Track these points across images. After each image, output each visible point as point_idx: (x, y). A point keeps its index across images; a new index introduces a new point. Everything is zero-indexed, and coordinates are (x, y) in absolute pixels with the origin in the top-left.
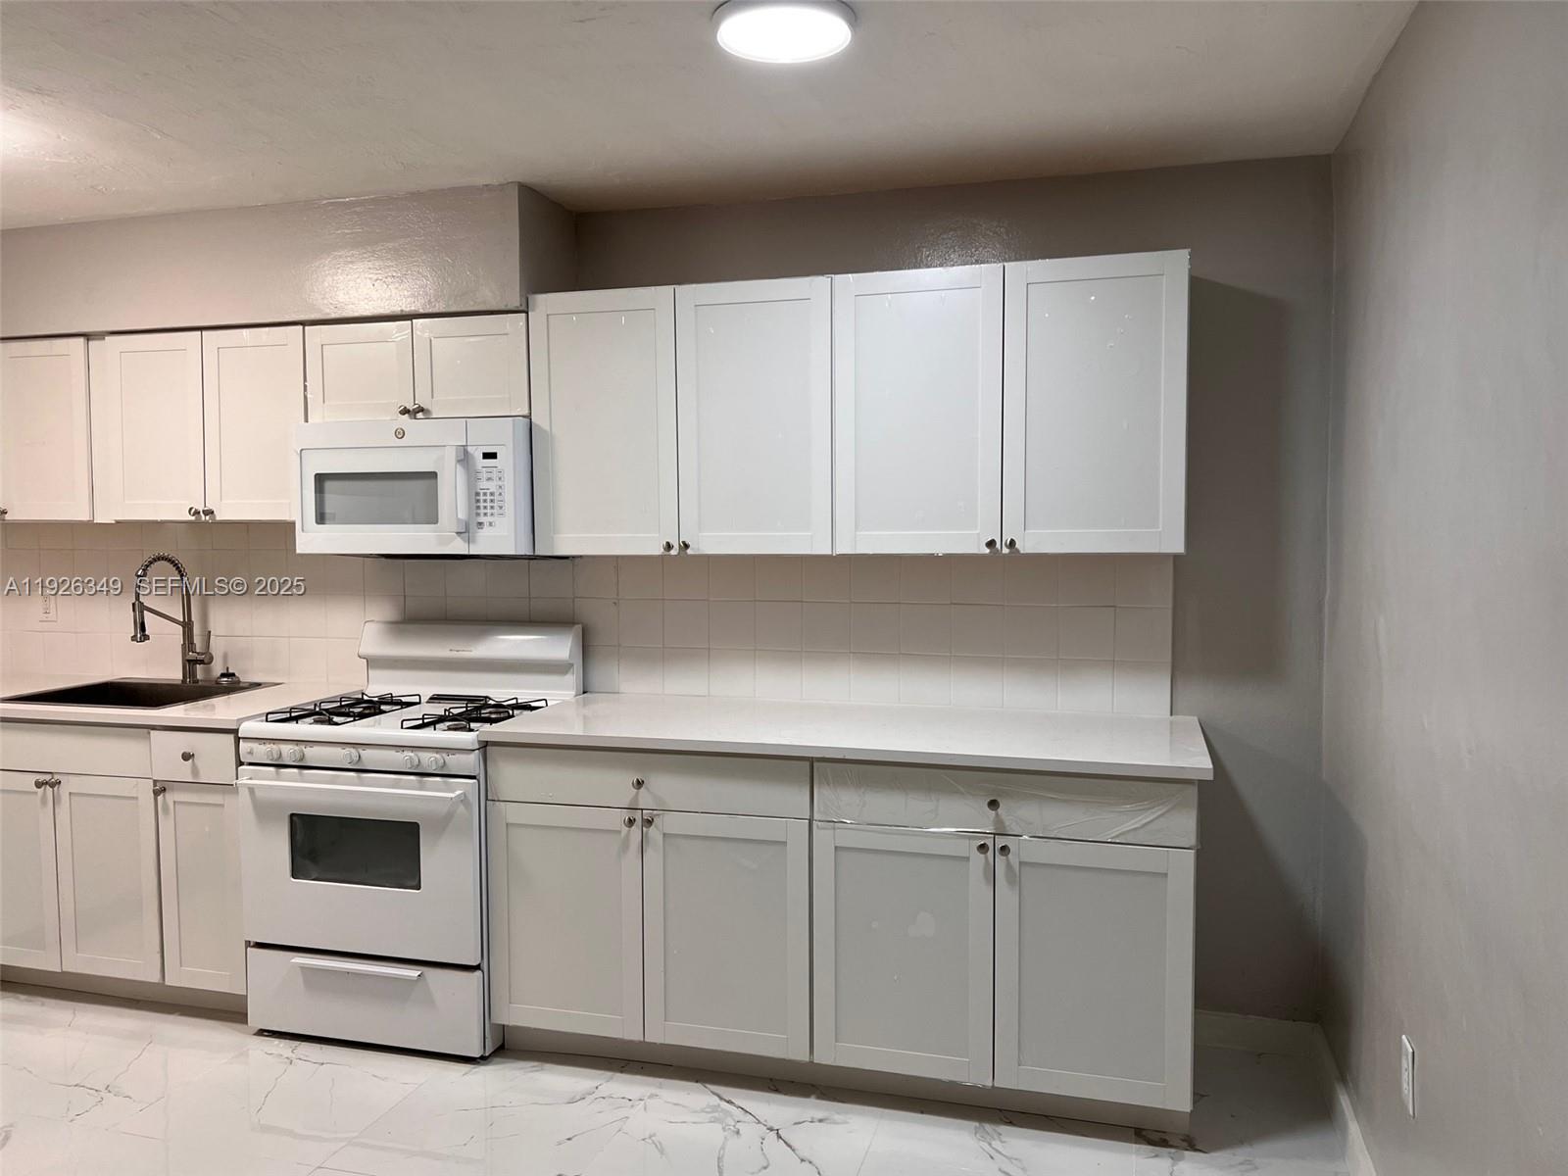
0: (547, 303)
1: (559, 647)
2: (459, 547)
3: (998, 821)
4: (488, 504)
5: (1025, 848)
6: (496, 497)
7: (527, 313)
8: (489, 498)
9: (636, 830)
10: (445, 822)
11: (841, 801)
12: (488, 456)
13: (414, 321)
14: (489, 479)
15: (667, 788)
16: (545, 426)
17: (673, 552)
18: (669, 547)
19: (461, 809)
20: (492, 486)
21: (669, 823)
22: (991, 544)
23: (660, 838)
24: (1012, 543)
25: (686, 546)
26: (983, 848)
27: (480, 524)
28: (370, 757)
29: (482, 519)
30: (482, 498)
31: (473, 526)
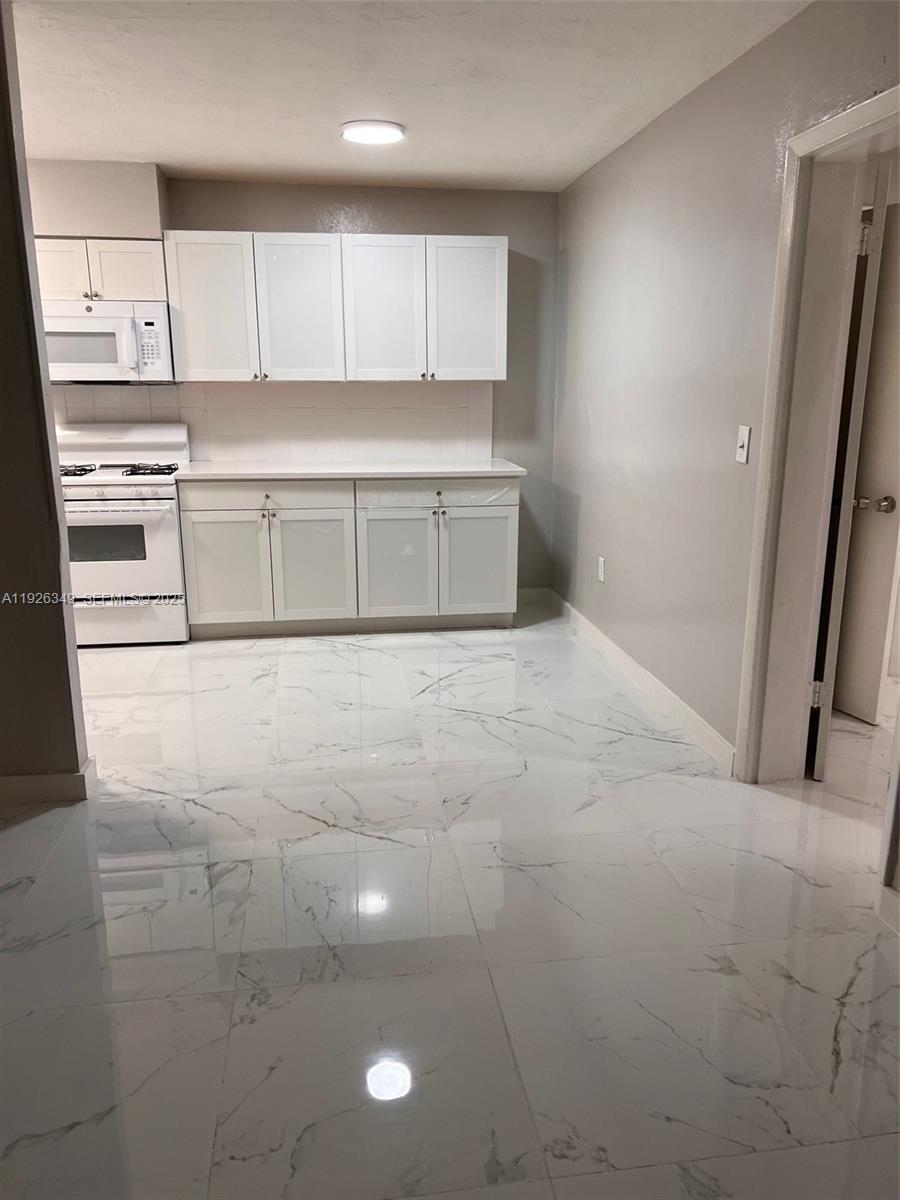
0: (175, 236)
2: (132, 377)
3: (440, 501)
4: (150, 352)
5: (452, 513)
6: (155, 348)
7: (163, 241)
8: (150, 348)
9: (266, 520)
10: (158, 524)
11: (370, 499)
12: (147, 324)
13: (87, 240)
14: (150, 337)
15: (281, 497)
16: (178, 307)
17: (258, 380)
18: (256, 377)
19: (169, 516)
20: (152, 342)
21: (283, 515)
22: (423, 375)
23: (279, 524)
24: (433, 375)
25: (266, 376)
26: (434, 513)
27: (146, 363)
28: (109, 492)
29: (146, 360)
30: (145, 348)
31: (141, 365)
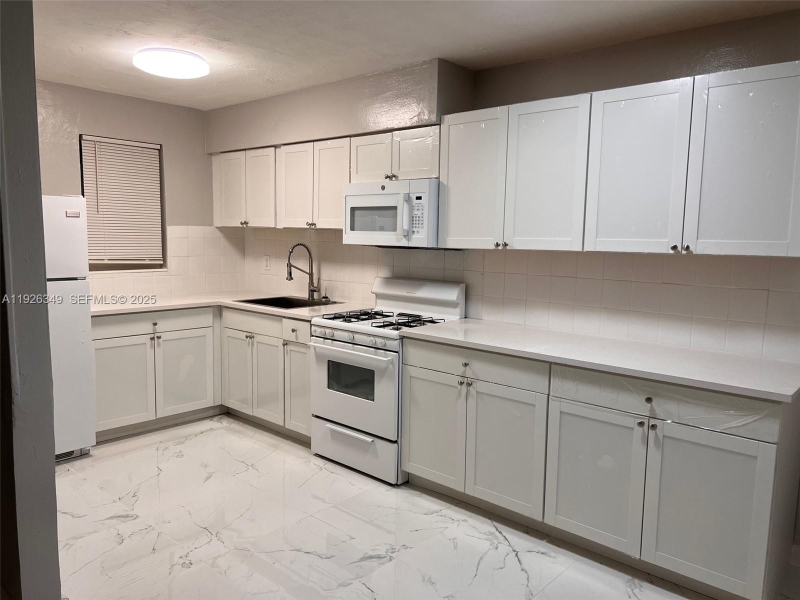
0: (448, 118)
1: (452, 294)
2: (404, 243)
3: (652, 410)
4: (417, 222)
5: (667, 427)
6: (421, 219)
7: (440, 125)
8: (417, 219)
9: (464, 386)
10: (384, 371)
12: (419, 198)
13: (393, 132)
14: (418, 210)
15: (479, 368)
16: (445, 183)
17: (500, 248)
18: (498, 245)
19: (391, 366)
20: (419, 213)
21: (479, 386)
22: (674, 248)
23: (475, 393)
24: (688, 247)
25: (506, 245)
26: (641, 424)
27: (413, 232)
28: (358, 338)
29: (414, 229)
30: (414, 219)
31: (410, 233)
